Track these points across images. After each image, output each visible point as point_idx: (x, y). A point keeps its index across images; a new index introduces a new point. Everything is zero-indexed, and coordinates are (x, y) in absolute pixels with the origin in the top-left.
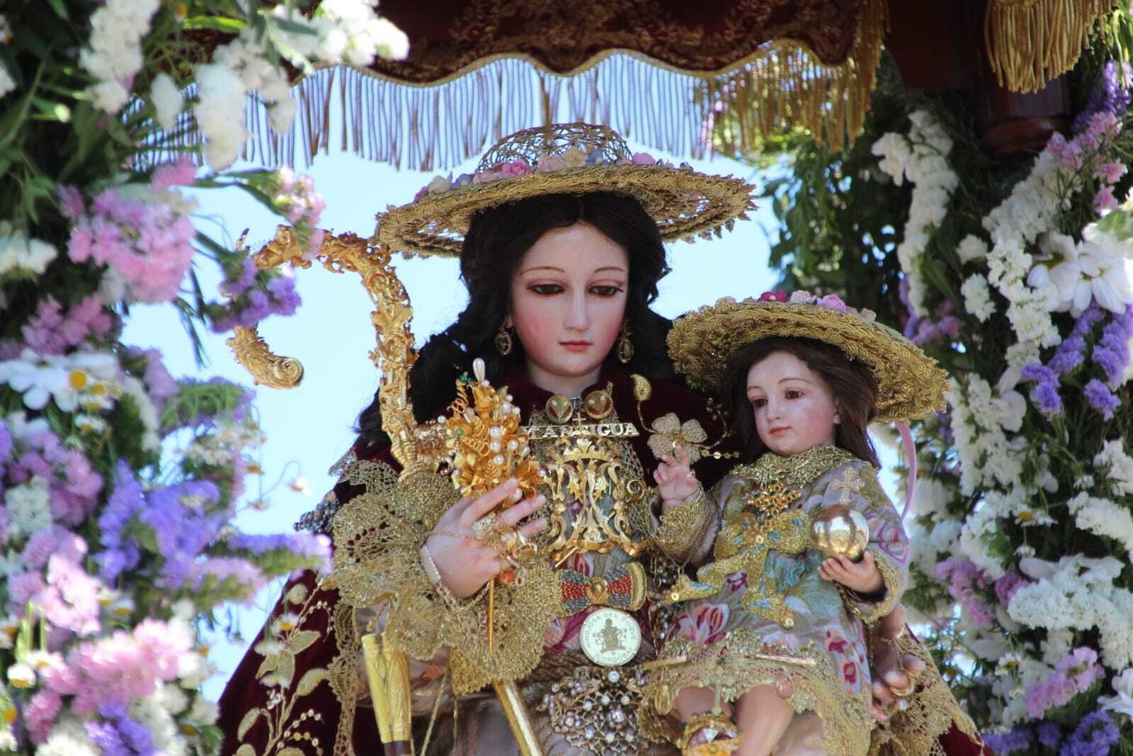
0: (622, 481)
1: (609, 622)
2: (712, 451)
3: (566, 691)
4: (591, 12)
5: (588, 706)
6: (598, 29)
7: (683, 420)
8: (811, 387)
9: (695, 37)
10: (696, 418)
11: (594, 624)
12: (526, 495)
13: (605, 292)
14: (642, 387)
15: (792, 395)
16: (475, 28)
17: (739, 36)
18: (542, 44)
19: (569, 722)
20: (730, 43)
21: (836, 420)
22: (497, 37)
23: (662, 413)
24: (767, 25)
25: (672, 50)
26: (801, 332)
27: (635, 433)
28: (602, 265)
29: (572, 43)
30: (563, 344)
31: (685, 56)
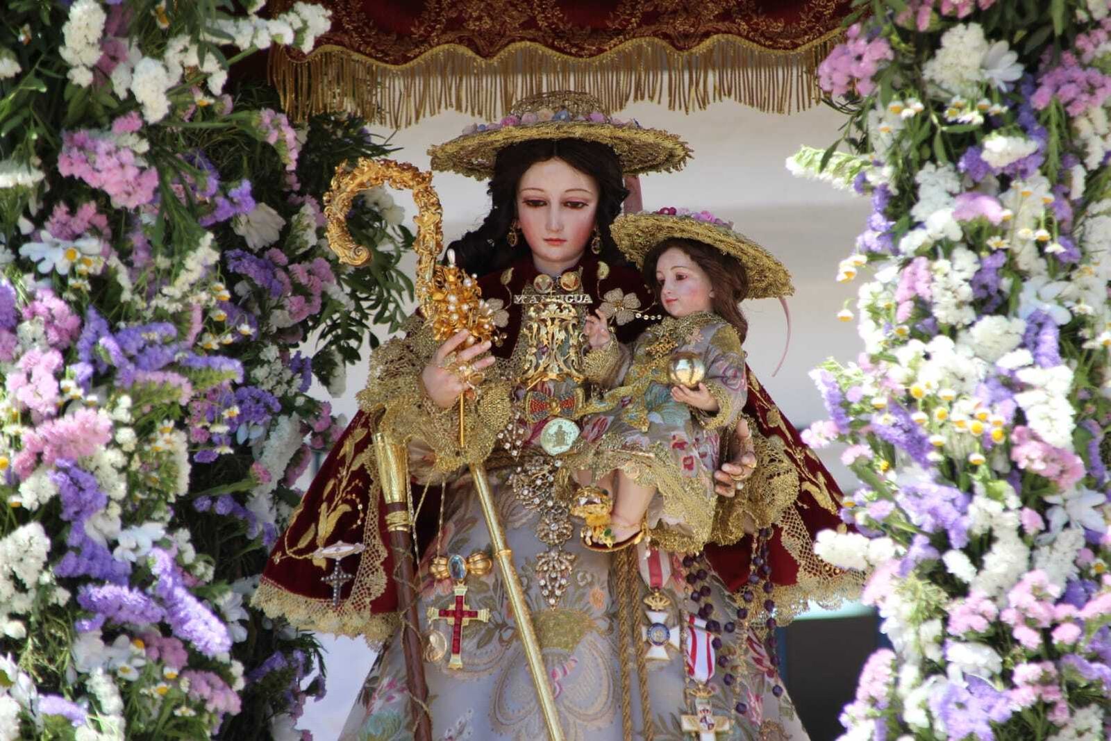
0: (576, 333)
1: (560, 427)
2: (643, 315)
3: (525, 471)
4: (706, 8)
5: (539, 482)
6: (710, 20)
7: (625, 293)
8: (691, 272)
9: (779, 26)
10: (635, 292)
11: (552, 427)
12: (479, 340)
13: (574, 205)
14: (604, 270)
15: (680, 277)
16: (624, 20)
17: (810, 25)
18: (670, 31)
19: (526, 492)
20: (803, 30)
21: (712, 295)
22: (639, 26)
23: (612, 288)
24: (833, 17)
25: (762, 34)
26: (685, 235)
27: (590, 302)
28: (573, 187)
29: (692, 30)
30: (547, 240)
31: (771, 39)
